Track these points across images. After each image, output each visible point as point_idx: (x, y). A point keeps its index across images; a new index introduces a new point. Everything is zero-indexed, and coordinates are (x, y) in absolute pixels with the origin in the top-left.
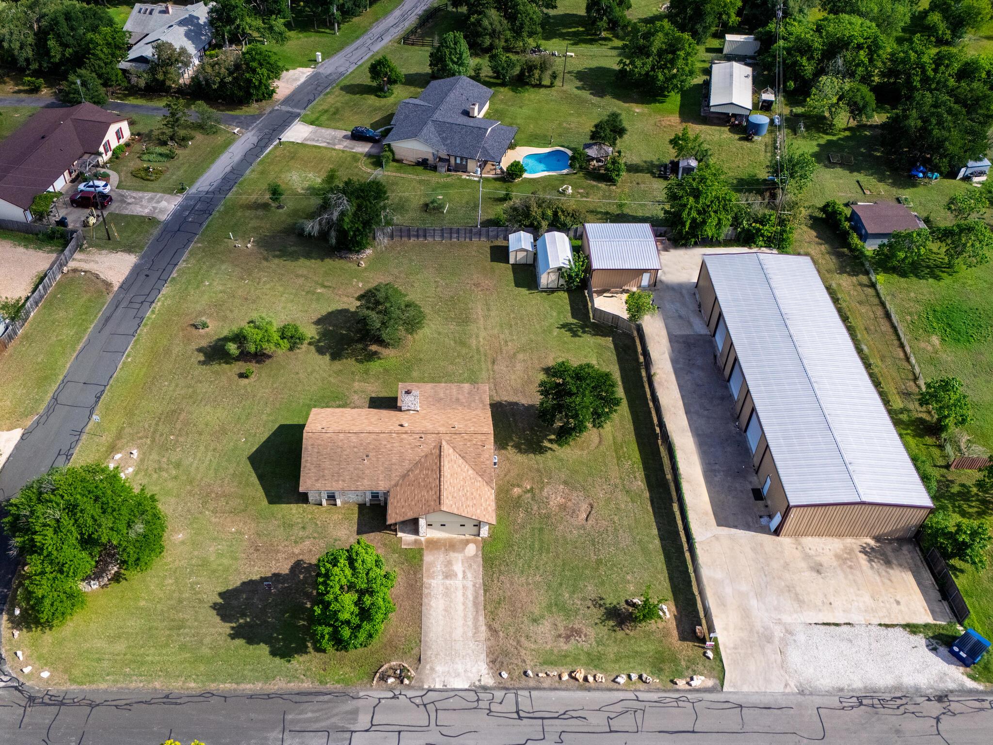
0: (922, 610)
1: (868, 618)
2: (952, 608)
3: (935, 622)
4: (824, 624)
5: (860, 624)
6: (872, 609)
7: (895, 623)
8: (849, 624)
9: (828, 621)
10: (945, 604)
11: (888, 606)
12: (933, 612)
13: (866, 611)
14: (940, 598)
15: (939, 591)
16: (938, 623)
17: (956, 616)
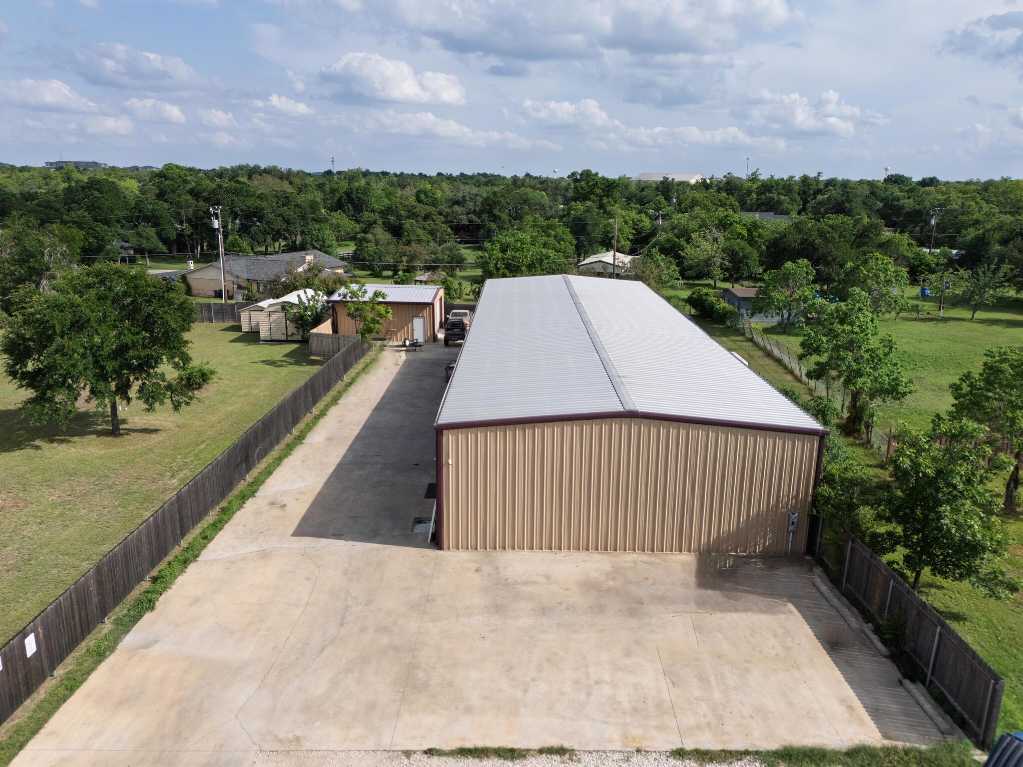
0: (839, 709)
1: (637, 732)
2: (940, 700)
3: (887, 743)
4: (464, 752)
5: (602, 753)
6: (659, 706)
7: (737, 745)
8: (561, 751)
9: (480, 744)
10: (916, 690)
11: (717, 696)
12: (876, 713)
13: (635, 710)
14: (898, 675)
15: (892, 657)
16: (900, 744)
17: (962, 724)
